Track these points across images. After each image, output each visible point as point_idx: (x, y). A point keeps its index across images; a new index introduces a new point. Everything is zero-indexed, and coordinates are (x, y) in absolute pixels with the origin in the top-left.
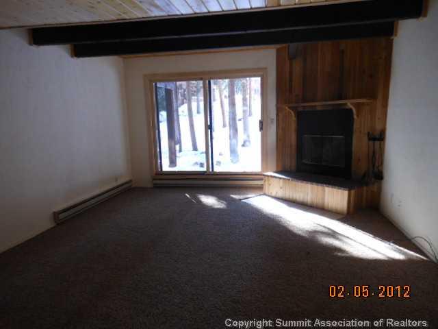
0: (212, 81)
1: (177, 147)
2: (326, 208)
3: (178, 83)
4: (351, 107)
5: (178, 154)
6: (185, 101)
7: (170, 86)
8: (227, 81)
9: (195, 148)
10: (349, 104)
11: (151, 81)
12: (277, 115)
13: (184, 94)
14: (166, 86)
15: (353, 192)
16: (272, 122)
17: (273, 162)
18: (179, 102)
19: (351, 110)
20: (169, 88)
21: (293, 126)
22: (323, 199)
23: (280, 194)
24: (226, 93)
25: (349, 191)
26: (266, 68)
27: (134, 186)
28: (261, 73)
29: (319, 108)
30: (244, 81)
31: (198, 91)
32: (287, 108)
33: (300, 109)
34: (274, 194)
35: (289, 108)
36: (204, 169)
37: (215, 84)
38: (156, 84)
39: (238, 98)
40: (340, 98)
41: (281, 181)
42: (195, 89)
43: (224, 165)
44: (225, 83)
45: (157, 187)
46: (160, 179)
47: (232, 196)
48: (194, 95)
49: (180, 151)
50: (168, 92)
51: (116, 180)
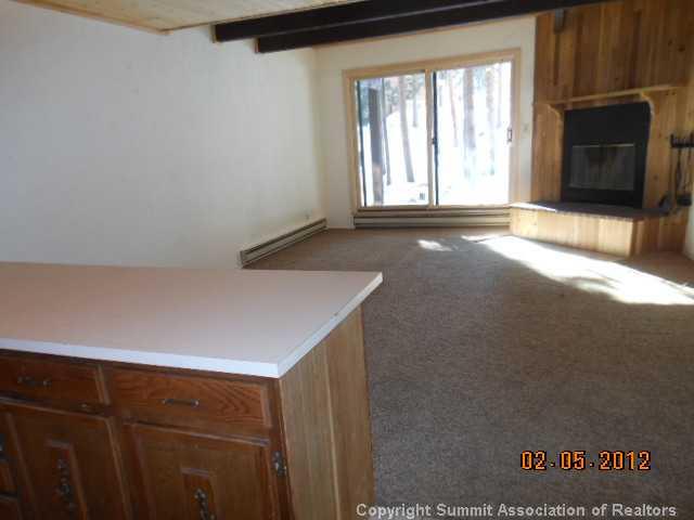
0: (438, 74)
1: (385, 178)
2: (600, 249)
3: (386, 79)
4: (647, 99)
5: (386, 187)
6: (394, 108)
7: (376, 85)
8: (461, 71)
9: (411, 179)
10: (643, 94)
11: (352, 79)
12: (535, 119)
13: (393, 98)
14: (370, 85)
15: (641, 223)
16: (526, 129)
17: (526, 188)
18: (387, 109)
19: (646, 104)
20: (374, 87)
21: (558, 133)
22: (596, 236)
23: (534, 233)
24: (459, 91)
25: (635, 222)
26: (519, 49)
27: (328, 227)
28: (512, 56)
29: (598, 104)
30: (488, 69)
31: (416, 90)
32: (549, 107)
33: (569, 108)
34: (524, 234)
35: (553, 106)
36: (425, 202)
37: (443, 77)
38: (358, 83)
39: (479, 97)
40: (632, 86)
41: (536, 213)
42: (409, 88)
43: (453, 195)
44: (458, 75)
45: (359, 228)
46: (364, 217)
47: (464, 237)
48: (408, 98)
49: (389, 183)
50: (373, 94)
51: (308, 217)
